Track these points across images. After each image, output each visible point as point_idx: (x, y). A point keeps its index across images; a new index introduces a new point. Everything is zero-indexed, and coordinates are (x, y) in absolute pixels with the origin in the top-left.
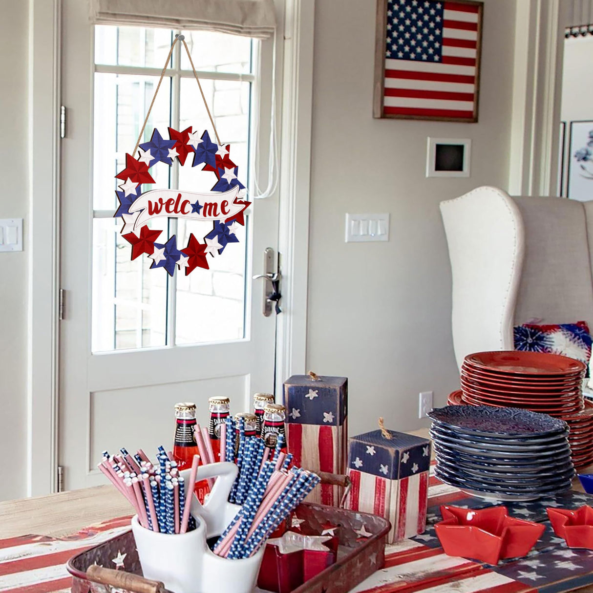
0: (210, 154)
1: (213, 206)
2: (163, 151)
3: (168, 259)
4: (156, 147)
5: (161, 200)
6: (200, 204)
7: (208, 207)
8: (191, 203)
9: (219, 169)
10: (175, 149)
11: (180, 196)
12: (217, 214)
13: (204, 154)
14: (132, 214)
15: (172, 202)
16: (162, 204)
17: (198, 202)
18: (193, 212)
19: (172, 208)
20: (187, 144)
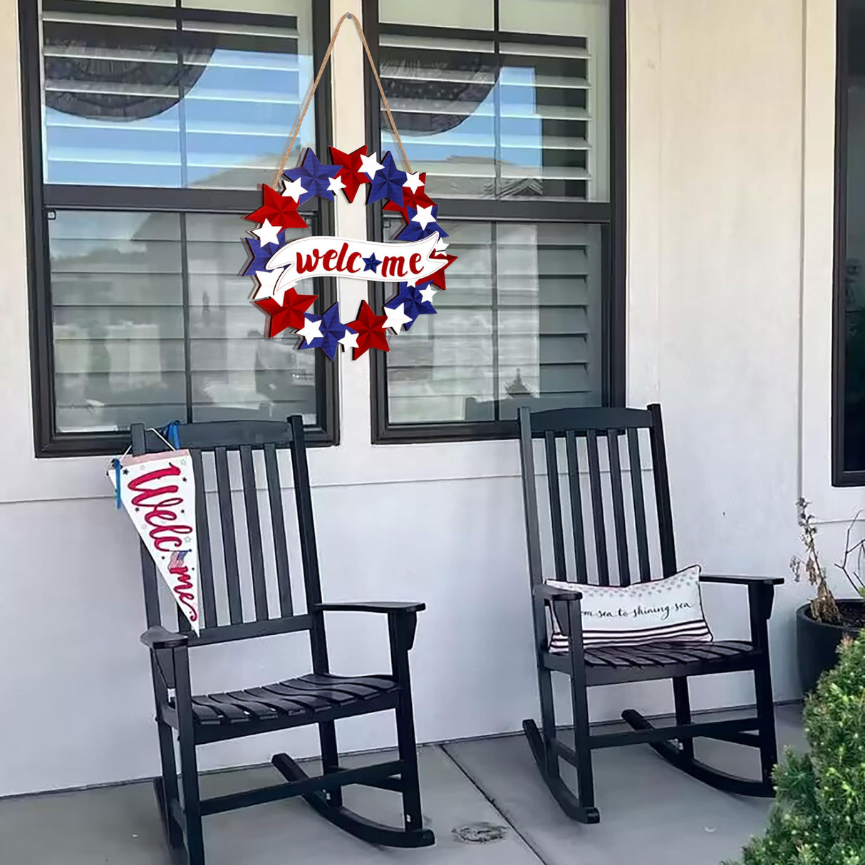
3: (326, 337)
13: (386, 186)
16: (318, 258)
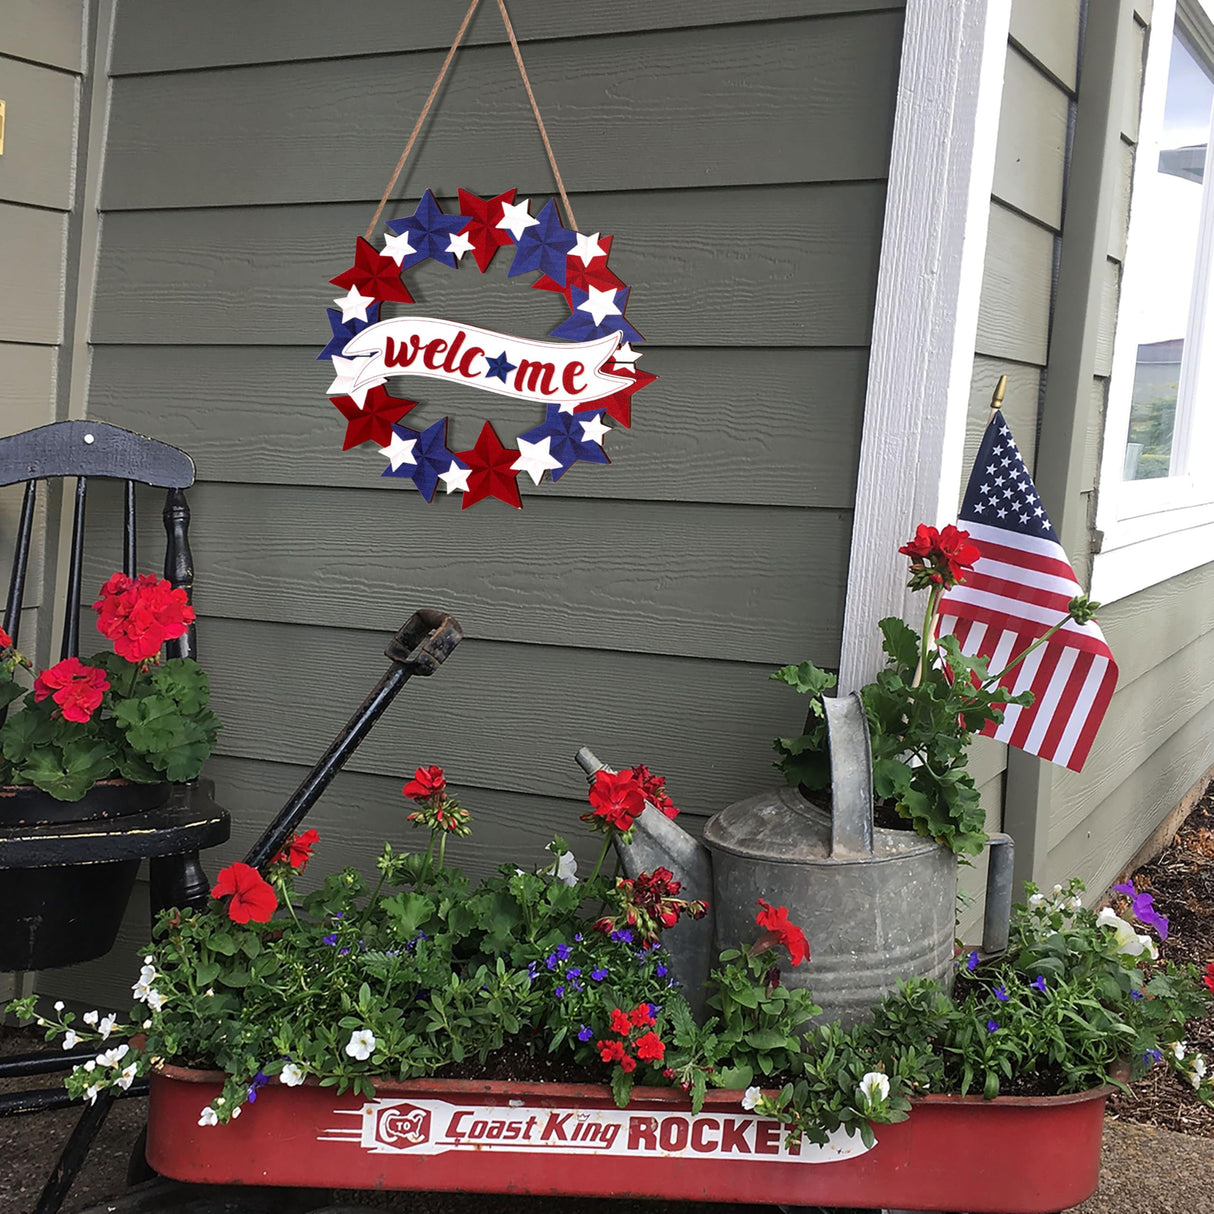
0: (552, 253)
1: (543, 371)
2: (435, 238)
4: (421, 228)
5: (415, 340)
6: (510, 360)
7: (530, 370)
8: (487, 355)
9: (574, 289)
10: (466, 235)
11: (461, 337)
12: (551, 389)
14: (351, 358)
15: (442, 347)
17: (503, 356)
18: (488, 375)
19: (439, 359)
20: (497, 227)
